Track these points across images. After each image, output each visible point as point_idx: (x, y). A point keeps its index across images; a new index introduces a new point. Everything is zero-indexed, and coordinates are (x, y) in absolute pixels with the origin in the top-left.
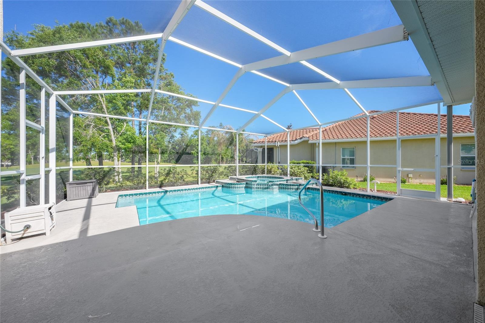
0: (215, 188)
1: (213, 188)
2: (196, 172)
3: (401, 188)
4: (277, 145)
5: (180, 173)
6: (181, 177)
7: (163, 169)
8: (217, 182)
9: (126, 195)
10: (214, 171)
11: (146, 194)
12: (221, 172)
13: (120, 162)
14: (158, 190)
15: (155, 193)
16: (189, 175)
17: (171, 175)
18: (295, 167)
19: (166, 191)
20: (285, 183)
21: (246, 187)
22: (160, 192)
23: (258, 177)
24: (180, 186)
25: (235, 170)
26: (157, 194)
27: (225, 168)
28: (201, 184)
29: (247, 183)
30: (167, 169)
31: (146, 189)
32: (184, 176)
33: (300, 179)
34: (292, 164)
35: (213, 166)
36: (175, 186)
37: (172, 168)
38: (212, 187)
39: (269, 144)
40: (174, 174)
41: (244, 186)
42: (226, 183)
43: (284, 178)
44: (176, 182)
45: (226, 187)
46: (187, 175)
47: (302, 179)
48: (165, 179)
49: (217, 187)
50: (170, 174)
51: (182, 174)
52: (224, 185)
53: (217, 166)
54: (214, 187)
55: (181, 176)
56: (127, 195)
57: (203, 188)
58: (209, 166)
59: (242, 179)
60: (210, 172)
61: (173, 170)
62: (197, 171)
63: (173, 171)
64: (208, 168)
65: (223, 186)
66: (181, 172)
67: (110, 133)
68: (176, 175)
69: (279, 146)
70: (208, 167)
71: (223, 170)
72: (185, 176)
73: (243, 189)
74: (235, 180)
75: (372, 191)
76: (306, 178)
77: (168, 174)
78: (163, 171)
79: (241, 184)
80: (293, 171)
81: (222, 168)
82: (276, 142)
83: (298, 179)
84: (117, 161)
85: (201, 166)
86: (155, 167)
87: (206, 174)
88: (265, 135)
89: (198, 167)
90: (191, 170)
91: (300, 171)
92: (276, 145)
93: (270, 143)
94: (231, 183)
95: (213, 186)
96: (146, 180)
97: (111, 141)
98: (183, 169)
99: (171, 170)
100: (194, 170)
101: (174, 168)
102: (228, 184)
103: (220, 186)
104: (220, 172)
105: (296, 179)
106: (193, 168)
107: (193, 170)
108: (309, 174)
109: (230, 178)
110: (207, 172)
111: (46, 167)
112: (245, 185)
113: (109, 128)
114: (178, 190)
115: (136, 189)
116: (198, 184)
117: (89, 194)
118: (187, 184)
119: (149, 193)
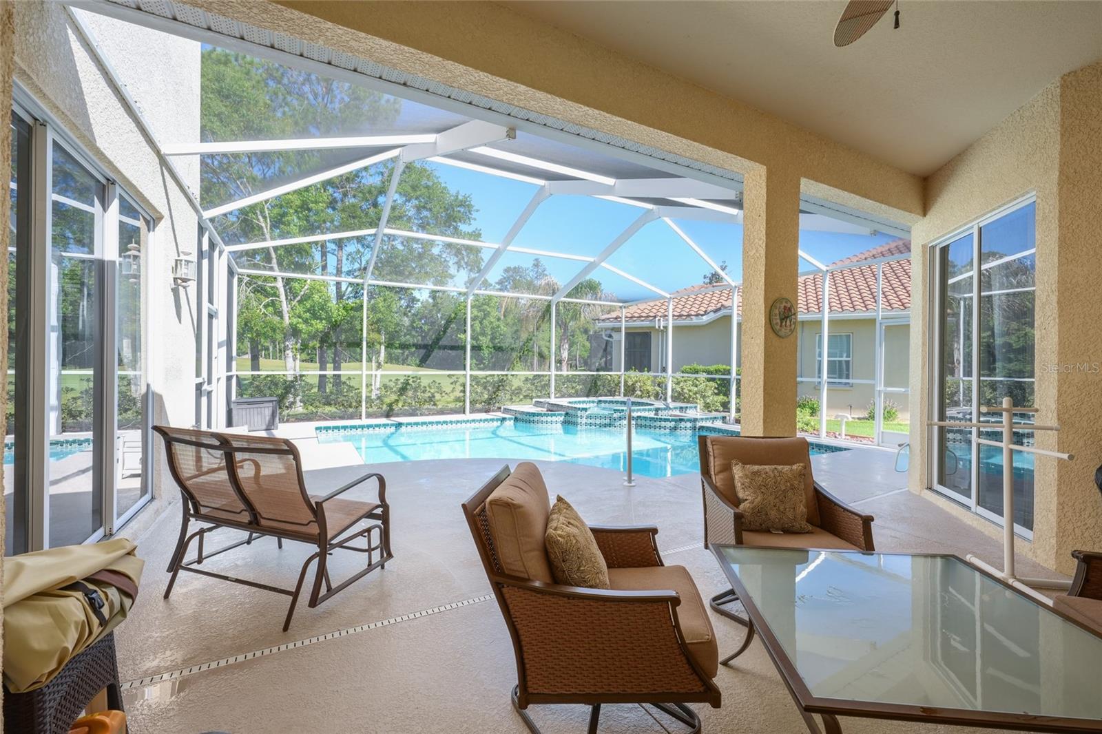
0: (499, 422)
1: (495, 422)
2: (462, 388)
3: (884, 431)
4: (657, 327)
5: (428, 388)
6: (429, 397)
7: (393, 380)
8: (507, 411)
9: (327, 428)
10: (500, 385)
11: (362, 427)
12: (516, 389)
13: (298, 361)
14: (384, 421)
15: (379, 426)
16: (446, 394)
17: (410, 393)
18: (685, 381)
19: (400, 425)
20: (652, 414)
21: (565, 422)
22: (387, 425)
23: (600, 402)
24: (427, 415)
25: (548, 385)
26: (382, 429)
27: (527, 379)
28: (470, 413)
29: (567, 414)
30: (402, 381)
31: (360, 418)
32: (436, 394)
33: (691, 408)
34: (678, 375)
35: (498, 375)
36: (417, 415)
37: (413, 378)
38: (492, 420)
39: (632, 324)
40: (416, 390)
41: (562, 419)
42: (523, 413)
43: (653, 405)
44: (419, 408)
45: (523, 421)
46: (441, 394)
47: (696, 407)
48: (397, 401)
49: (504, 419)
50: (407, 389)
51: (432, 391)
52: (518, 416)
53: (507, 375)
54: (497, 420)
55: (430, 394)
56: (329, 428)
57: (474, 421)
58: (490, 375)
59: (558, 405)
60: (490, 388)
61: (413, 382)
62: (464, 385)
63: (413, 384)
64: (488, 379)
65: (516, 419)
66: (430, 387)
67: (279, 297)
68: (419, 394)
69: (662, 328)
70: (487, 377)
71: (521, 384)
72: (438, 396)
73: (559, 425)
74: (544, 408)
75: (836, 437)
76: (707, 406)
77: (403, 390)
78: (394, 384)
79: (555, 415)
80: (679, 389)
81: (520, 379)
82: (657, 319)
83: (687, 407)
84: (291, 359)
85: (471, 376)
86: (372, 375)
87: (482, 393)
88: (621, 304)
89: (465, 376)
90: (452, 383)
91: (696, 389)
92: (655, 327)
93: (643, 321)
94: (532, 413)
95: (495, 417)
96: (360, 402)
97: (280, 314)
98: (434, 381)
99: (410, 382)
100: (458, 383)
101: (416, 377)
102: (529, 414)
103: (510, 419)
104: (513, 388)
105: (681, 408)
106: (454, 379)
107: (455, 382)
108: (716, 398)
109: (536, 401)
110: (485, 388)
111: (227, 371)
112: (563, 417)
113: (278, 286)
114: (423, 424)
115: (342, 418)
116: (464, 412)
117: (267, 422)
118: (442, 412)
119: (369, 427)
